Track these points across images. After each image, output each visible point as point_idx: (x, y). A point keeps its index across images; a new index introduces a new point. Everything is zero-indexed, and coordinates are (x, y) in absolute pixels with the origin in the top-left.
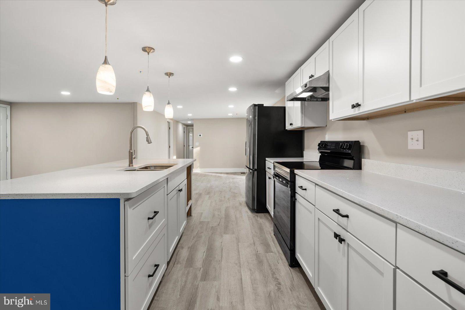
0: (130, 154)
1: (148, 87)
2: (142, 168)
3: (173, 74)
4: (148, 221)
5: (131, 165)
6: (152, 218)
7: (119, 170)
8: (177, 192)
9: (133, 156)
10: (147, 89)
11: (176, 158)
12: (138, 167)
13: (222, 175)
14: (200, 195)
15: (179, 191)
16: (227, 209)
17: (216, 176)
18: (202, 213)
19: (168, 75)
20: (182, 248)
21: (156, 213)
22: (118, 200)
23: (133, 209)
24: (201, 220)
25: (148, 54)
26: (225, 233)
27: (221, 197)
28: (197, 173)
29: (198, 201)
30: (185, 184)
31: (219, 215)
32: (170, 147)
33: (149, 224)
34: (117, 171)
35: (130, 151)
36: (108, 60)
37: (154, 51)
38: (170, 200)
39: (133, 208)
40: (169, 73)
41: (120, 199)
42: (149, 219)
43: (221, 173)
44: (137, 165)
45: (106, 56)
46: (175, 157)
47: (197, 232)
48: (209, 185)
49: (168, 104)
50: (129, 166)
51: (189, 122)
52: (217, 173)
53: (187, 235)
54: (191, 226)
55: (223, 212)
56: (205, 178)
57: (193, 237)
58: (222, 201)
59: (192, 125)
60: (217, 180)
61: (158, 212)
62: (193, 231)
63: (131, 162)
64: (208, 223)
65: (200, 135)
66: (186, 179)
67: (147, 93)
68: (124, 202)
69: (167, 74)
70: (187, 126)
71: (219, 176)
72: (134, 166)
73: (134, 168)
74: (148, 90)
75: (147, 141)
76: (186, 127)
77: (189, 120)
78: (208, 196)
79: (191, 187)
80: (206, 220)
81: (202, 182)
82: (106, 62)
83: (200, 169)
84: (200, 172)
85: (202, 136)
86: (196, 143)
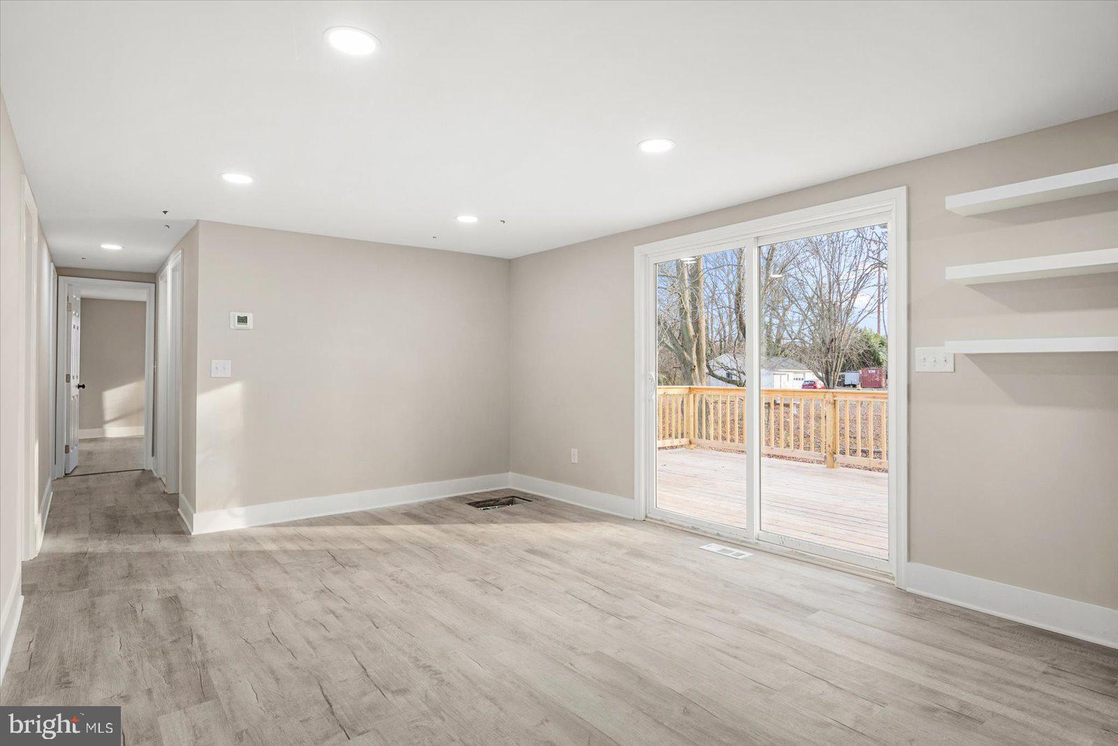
83: (239, 511)
84: (242, 527)
85: (251, 327)
86: (214, 362)
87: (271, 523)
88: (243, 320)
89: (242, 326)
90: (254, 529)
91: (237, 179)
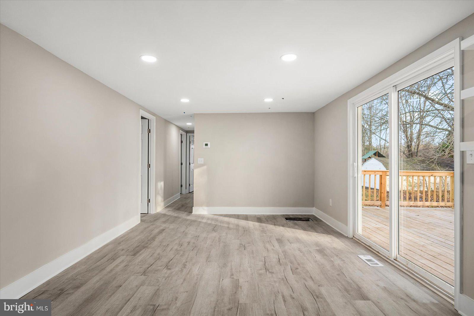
32: (149, 166)
51: (189, 124)
59: (192, 131)
83: (206, 208)
84: (207, 214)
85: (209, 147)
86: (199, 159)
87: (215, 214)
88: (206, 145)
89: (206, 147)
90: (210, 215)
91: (185, 100)
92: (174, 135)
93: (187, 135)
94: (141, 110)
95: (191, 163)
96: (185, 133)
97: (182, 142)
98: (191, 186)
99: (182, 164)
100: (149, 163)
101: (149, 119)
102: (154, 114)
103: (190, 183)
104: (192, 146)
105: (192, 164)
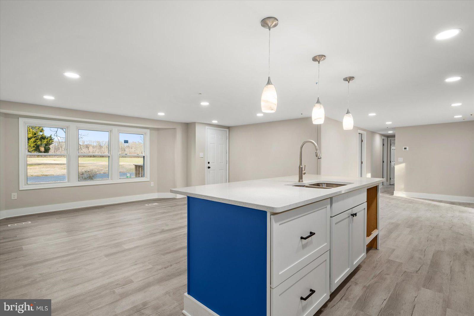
0: (299, 169)
1: (318, 98)
2: (314, 185)
3: (353, 77)
4: (302, 241)
5: (301, 180)
6: (305, 239)
7: (288, 185)
8: (349, 216)
9: (303, 172)
10: (318, 100)
11: (370, 177)
12: (308, 183)
13: (442, 204)
14: (396, 226)
15: (352, 215)
16: (437, 254)
17: (429, 204)
18: (394, 250)
19: (347, 81)
20: (356, 284)
21: (312, 234)
22: (265, 213)
23: (280, 225)
24: (391, 258)
25: (319, 63)
26: (424, 286)
27: (431, 235)
28: (399, 197)
29: (392, 233)
30: (365, 209)
31: (420, 258)
32: (362, 163)
33: (302, 243)
34: (285, 185)
35: (300, 167)
36: (271, 81)
37: (325, 58)
38: (336, 224)
39: (281, 223)
40: (348, 78)
41: (267, 212)
42: (302, 238)
43: (441, 201)
44: (307, 180)
45: (269, 77)
46: (369, 175)
47: (379, 272)
48: (414, 216)
49: (347, 113)
50: (299, 182)
51: (390, 132)
52: (433, 200)
53: (366, 271)
54: (374, 262)
55: (430, 256)
56: (411, 204)
57: (373, 275)
58: (431, 241)
59: (393, 136)
60: (431, 211)
61: (314, 234)
62: (375, 268)
63: (301, 178)
64: (400, 264)
65: (405, 148)
66: (366, 203)
67: (317, 105)
68: (270, 216)
69: (345, 79)
70: (388, 136)
71: (435, 205)
72: (304, 182)
73: (304, 183)
74: (318, 102)
75: (316, 156)
76: (385, 138)
77: (388, 129)
78: (409, 229)
79: (377, 213)
80: (397, 260)
81: (405, 210)
82: (269, 82)
85: (408, 150)
86: (399, 158)
89: (405, 150)
92: (378, 141)
93: (388, 139)
94: (359, 130)
95: (391, 162)
96: (386, 138)
97: (383, 145)
98: (392, 179)
99: (383, 162)
100: (362, 161)
101: (362, 133)
102: (364, 130)
103: (391, 177)
104: (392, 148)
105: (393, 162)
